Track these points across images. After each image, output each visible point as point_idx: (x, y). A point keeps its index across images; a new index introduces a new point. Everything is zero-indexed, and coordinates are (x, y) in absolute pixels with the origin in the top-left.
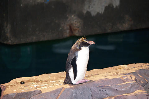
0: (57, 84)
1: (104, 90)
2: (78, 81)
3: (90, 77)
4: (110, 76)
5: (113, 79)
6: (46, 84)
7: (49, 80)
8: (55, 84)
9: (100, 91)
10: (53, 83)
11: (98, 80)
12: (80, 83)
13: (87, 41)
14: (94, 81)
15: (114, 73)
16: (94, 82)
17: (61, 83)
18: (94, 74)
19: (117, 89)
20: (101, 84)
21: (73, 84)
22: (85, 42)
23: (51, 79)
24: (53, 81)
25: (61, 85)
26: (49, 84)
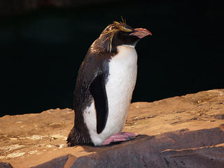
0: (50, 146)
1: (178, 161)
2: (109, 137)
3: (132, 124)
4: (188, 121)
5: (200, 132)
6: (17, 146)
7: (22, 134)
8: (43, 145)
9: (168, 163)
10: (38, 141)
11: (162, 135)
12: (113, 143)
13: (130, 30)
14: (153, 137)
15: (193, 112)
16: (152, 141)
17: (61, 141)
18: (141, 116)
19: (214, 158)
20: (169, 146)
21: (95, 144)
22: (126, 33)
23: (26, 130)
24: (35, 137)
25: (61, 147)
26: (27, 145)
